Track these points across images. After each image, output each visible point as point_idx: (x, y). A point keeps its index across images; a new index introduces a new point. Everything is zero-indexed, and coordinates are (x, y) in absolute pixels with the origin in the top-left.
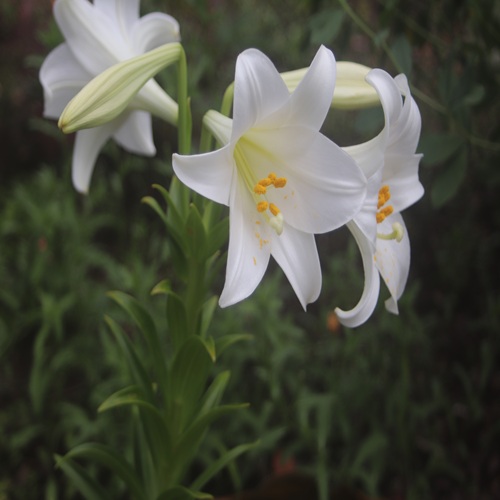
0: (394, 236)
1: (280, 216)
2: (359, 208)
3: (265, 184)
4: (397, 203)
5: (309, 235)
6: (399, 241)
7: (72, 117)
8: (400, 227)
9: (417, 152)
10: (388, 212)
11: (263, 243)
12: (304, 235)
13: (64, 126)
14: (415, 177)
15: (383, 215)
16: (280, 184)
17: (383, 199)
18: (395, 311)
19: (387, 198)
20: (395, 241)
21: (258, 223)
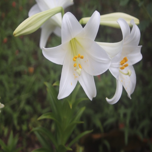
0: (128, 74)
3: (76, 58)
4: (132, 62)
5: (91, 76)
6: (129, 76)
7: (18, 32)
8: (130, 71)
9: (139, 45)
10: (126, 66)
11: (76, 77)
13: (15, 34)
15: (124, 67)
16: (82, 58)
19: (126, 61)
21: (75, 70)
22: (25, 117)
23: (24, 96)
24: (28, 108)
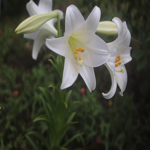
1: (82, 61)
2: (108, 59)
3: (77, 50)
4: (123, 62)
5: (92, 68)
7: (19, 29)
8: (124, 69)
10: (120, 64)
11: (77, 70)
12: (90, 68)
13: (16, 32)
14: (129, 55)
15: (118, 65)
16: (82, 51)
17: (118, 59)
18: (122, 95)
19: (119, 59)
20: (122, 72)
21: (75, 63)
22: (10, 136)
23: (9, 117)
24: (13, 128)
